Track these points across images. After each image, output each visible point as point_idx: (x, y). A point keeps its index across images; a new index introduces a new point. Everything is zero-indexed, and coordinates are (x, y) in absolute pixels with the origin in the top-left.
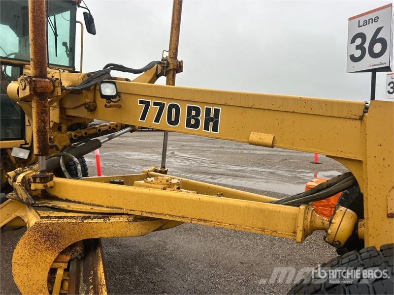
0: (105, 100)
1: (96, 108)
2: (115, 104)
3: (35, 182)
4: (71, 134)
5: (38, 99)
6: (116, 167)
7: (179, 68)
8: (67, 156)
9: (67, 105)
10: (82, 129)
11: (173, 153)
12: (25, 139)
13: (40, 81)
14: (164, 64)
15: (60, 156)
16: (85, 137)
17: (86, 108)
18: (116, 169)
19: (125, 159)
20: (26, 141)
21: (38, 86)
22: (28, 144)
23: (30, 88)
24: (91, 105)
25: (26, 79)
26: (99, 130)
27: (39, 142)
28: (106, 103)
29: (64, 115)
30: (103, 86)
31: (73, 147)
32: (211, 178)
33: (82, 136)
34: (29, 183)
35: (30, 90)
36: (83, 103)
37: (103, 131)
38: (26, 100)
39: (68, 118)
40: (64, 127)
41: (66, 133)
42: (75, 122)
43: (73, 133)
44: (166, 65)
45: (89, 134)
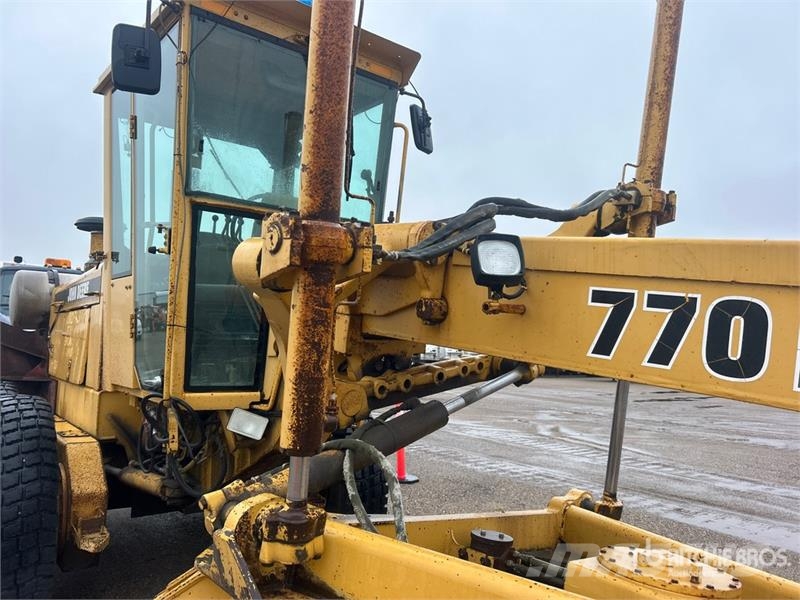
0: (484, 290)
1: (445, 314)
2: (512, 302)
3: (272, 538)
4: (371, 385)
5: (310, 280)
6: (434, 454)
7: (665, 211)
8: (363, 449)
9: (369, 308)
10: (396, 371)
11: (555, 430)
12: (261, 391)
13: (321, 228)
14: (629, 198)
15: (344, 450)
16: (404, 393)
17: (420, 315)
18: (434, 459)
19: (452, 437)
20: (263, 396)
21: (314, 242)
22: (267, 402)
23: (292, 246)
24: (436, 305)
25: (284, 221)
26: (441, 376)
27: (297, 412)
28: (486, 299)
29: (359, 333)
30: (483, 249)
31: (376, 423)
32: (679, 510)
33: (398, 391)
34: (256, 534)
35: (292, 251)
36: (412, 302)
37: (449, 379)
38: (278, 285)
39: (367, 341)
40: (355, 365)
41: (358, 380)
42: (382, 352)
43: (377, 382)
44: (633, 202)
45: (415, 386)
